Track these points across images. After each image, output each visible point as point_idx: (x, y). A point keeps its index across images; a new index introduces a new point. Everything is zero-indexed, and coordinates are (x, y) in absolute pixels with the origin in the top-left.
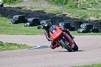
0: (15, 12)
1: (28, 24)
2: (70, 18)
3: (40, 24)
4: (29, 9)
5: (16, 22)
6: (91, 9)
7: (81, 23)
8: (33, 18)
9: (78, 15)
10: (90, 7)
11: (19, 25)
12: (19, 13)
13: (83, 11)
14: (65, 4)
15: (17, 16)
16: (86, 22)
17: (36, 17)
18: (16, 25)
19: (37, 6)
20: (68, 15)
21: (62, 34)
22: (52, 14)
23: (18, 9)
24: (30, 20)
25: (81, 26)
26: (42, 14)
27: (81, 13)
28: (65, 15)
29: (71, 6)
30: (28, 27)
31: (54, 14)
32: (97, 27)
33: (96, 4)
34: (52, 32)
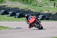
0: (2, 8)
1: (9, 15)
2: (33, 12)
3: (16, 15)
4: (9, 6)
5: (3, 14)
6: (45, 7)
7: (39, 14)
8: (12, 12)
9: (37, 10)
10: (44, 6)
11: (4, 16)
12: (4, 9)
13: (40, 8)
14: (30, 4)
15: (3, 11)
16: (42, 14)
17: (14, 11)
18: (2, 16)
19: (14, 5)
20: (32, 10)
21: (35, 20)
22: (23, 9)
23: (4, 7)
24: (10, 13)
25: (39, 16)
26: (17, 10)
27: (39, 9)
28: (30, 10)
29: (34, 5)
30: (9, 17)
31: (24, 10)
32: (48, 17)
33: (48, 4)
34: (30, 19)
